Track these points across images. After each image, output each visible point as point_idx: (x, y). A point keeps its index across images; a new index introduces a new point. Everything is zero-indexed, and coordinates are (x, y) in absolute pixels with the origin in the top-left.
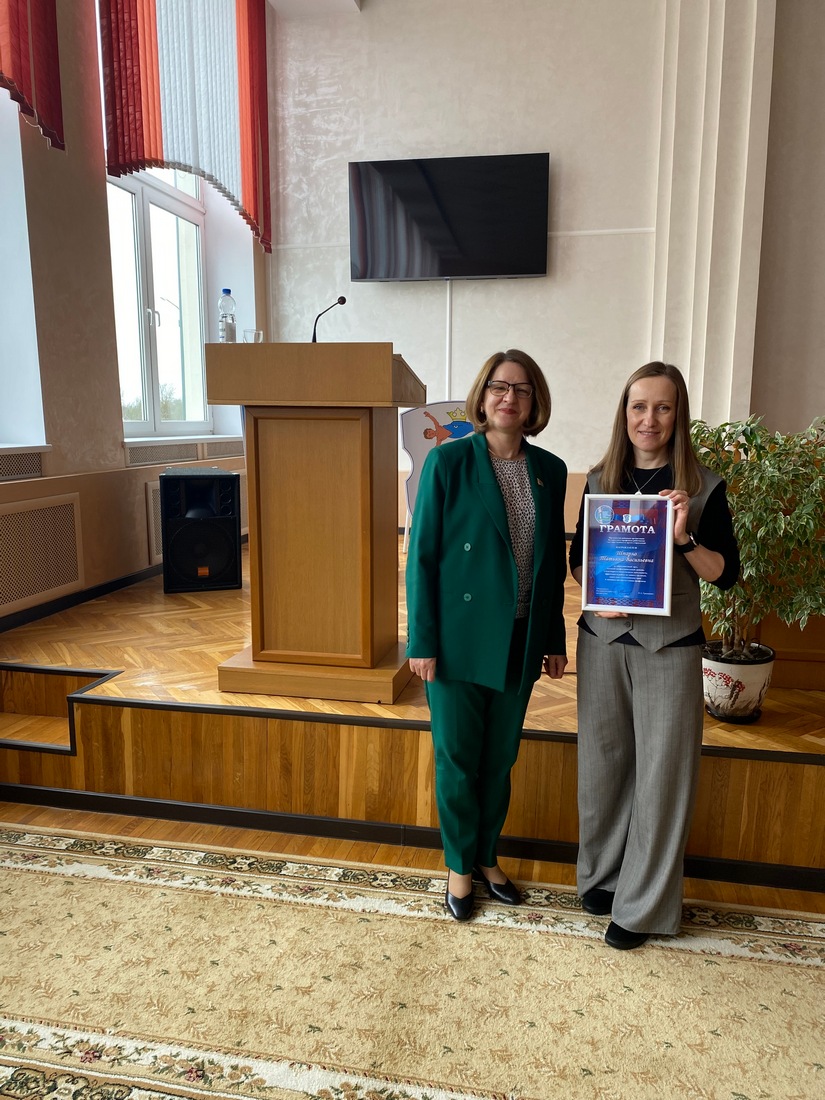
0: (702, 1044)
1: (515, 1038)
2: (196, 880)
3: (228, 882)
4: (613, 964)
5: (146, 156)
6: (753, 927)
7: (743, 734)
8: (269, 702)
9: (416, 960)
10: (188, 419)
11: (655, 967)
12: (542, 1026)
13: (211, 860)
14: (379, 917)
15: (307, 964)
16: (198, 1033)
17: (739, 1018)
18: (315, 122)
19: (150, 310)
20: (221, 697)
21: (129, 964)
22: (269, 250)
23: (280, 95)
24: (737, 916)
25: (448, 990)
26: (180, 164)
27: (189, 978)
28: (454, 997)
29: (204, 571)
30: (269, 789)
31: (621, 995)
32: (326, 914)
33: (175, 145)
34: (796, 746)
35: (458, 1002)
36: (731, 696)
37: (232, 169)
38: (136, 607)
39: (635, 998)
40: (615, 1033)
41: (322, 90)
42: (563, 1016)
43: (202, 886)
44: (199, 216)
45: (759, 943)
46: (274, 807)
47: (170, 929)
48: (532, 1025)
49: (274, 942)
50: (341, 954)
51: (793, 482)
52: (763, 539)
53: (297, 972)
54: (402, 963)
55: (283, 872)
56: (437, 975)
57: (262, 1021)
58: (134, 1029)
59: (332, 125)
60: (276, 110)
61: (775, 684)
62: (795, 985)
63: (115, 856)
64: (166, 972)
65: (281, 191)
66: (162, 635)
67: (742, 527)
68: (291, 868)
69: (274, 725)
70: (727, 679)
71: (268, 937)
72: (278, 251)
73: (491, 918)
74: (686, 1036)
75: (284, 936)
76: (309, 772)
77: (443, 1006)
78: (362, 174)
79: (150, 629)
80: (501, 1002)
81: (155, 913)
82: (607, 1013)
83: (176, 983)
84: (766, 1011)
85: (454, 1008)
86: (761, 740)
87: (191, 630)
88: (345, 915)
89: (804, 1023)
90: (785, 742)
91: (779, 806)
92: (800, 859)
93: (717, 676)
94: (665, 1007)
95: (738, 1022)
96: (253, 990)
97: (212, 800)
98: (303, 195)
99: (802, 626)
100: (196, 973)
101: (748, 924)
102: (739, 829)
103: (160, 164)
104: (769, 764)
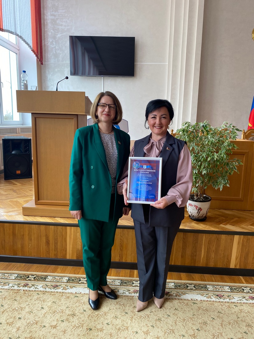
0: (194, 334)
2: (14, 285)
3: (26, 285)
6: (207, 289)
7: (202, 225)
8: (41, 219)
10: (14, 120)
11: (177, 307)
12: (140, 333)
13: (20, 277)
14: (81, 295)
15: (55, 316)
17: (205, 323)
18: (58, 22)
20: (23, 218)
22: (42, 64)
23: (45, 11)
24: (201, 286)
25: (106, 322)
26: (9, 31)
27: (9, 325)
28: (109, 324)
29: (18, 172)
30: (41, 250)
31: (166, 318)
32: (62, 295)
33: (8, 24)
34: (218, 228)
35: (110, 326)
36: (198, 213)
37: (28, 34)
39: (171, 319)
40: (165, 333)
41: (60, 11)
42: (147, 328)
43: (16, 287)
44: (17, 51)
45: (209, 295)
46: (43, 256)
47: (3, 306)
48: (137, 333)
49: (43, 308)
50: (68, 311)
51: (217, 142)
52: (209, 161)
53: (51, 320)
54: (90, 312)
55: (46, 280)
56: (103, 316)
59: (63, 23)
60: (44, 16)
61: (211, 208)
62: (222, 309)
64: (1, 323)
65: (46, 44)
66: (3, 195)
67: (202, 157)
68: (50, 278)
69: (43, 227)
70: (197, 207)
71: (40, 306)
72: (45, 64)
74: (189, 332)
75: (46, 305)
76: (56, 244)
77: (105, 328)
78: (72, 38)
80: (125, 325)
82: (162, 325)
83: (4, 328)
84: (214, 320)
85: (109, 329)
86: (207, 227)
87: (13, 193)
88: (69, 295)
89: (226, 323)
90: (215, 227)
91: (214, 248)
92: (220, 265)
93: (193, 206)
94: (181, 321)
95: (205, 325)
96: (35, 328)
97: (20, 254)
98: (54, 46)
99: (221, 190)
100: (12, 323)
101: (205, 288)
102: (201, 256)
103: (2, 30)
104: (211, 235)
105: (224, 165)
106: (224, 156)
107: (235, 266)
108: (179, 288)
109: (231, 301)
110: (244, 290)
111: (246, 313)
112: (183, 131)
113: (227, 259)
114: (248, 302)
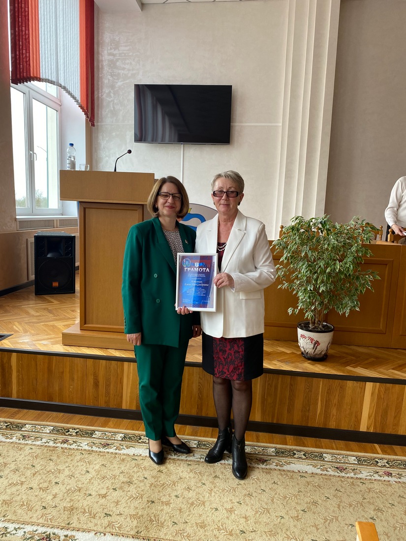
0: (298, 516)
1: (208, 516)
2: (48, 441)
3: (65, 442)
4: (256, 479)
5: (32, 75)
6: (322, 459)
7: (319, 366)
8: (88, 351)
9: (160, 479)
10: (50, 207)
11: (276, 480)
12: (221, 510)
13: (56, 431)
14: (142, 458)
15: (104, 482)
16: (47, 519)
17: (315, 503)
18: (118, 64)
19: (31, 152)
20: (63, 348)
21: (12, 485)
22: (93, 125)
23: (100, 49)
24: (315, 454)
25: (175, 494)
26: (49, 80)
27: (43, 491)
28: (178, 497)
29: (56, 284)
30: (87, 394)
31: (260, 493)
32: (115, 457)
33: (47, 71)
34: (343, 371)
35: (180, 499)
36: (314, 348)
37: (75, 83)
38: (20, 302)
39: (266, 495)
40: (257, 512)
41: (122, 48)
42: (232, 505)
43: (51, 444)
44: (59, 107)
45: (325, 467)
46: (89, 403)
47: (34, 466)
48: (217, 509)
49: (88, 472)
50: (122, 477)
51: (343, 246)
52: (329, 273)
53: (99, 487)
54: (153, 480)
55: (93, 436)
56: (170, 486)
57: (81, 512)
58: (14, 518)
59: (126, 65)
60: (98, 57)
61: (334, 342)
62: (342, 486)
63: (6, 429)
64: (32, 488)
65: (100, 96)
66: (33, 316)
67: (319, 267)
68: (98, 434)
69: (90, 361)
70: (312, 340)
71: (85, 469)
72: (98, 126)
73: (197, 457)
74: (290, 513)
75: (93, 468)
76: (108, 386)
77: (173, 502)
78: (140, 90)
79: (27, 313)
80: (201, 498)
81: (26, 458)
82: (253, 503)
83: (36, 494)
84: (328, 499)
85: (178, 503)
86: (327, 369)
87: (48, 314)
88: (124, 457)
89: (346, 505)
90: (338, 370)
91: (335, 401)
92: (345, 426)
93: (307, 338)
94: (281, 499)
95: (315, 505)
96: (77, 496)
97: (57, 399)
98: (111, 99)
99: (347, 315)
100: (47, 489)
101: (321, 457)
102: (316, 412)
103: (39, 79)
104: (331, 380)
105: (353, 279)
107: (368, 428)
108: (281, 455)
109: (356, 476)
110: (377, 462)
111: (377, 493)
112: (293, 228)
113: (356, 417)
114: (382, 478)
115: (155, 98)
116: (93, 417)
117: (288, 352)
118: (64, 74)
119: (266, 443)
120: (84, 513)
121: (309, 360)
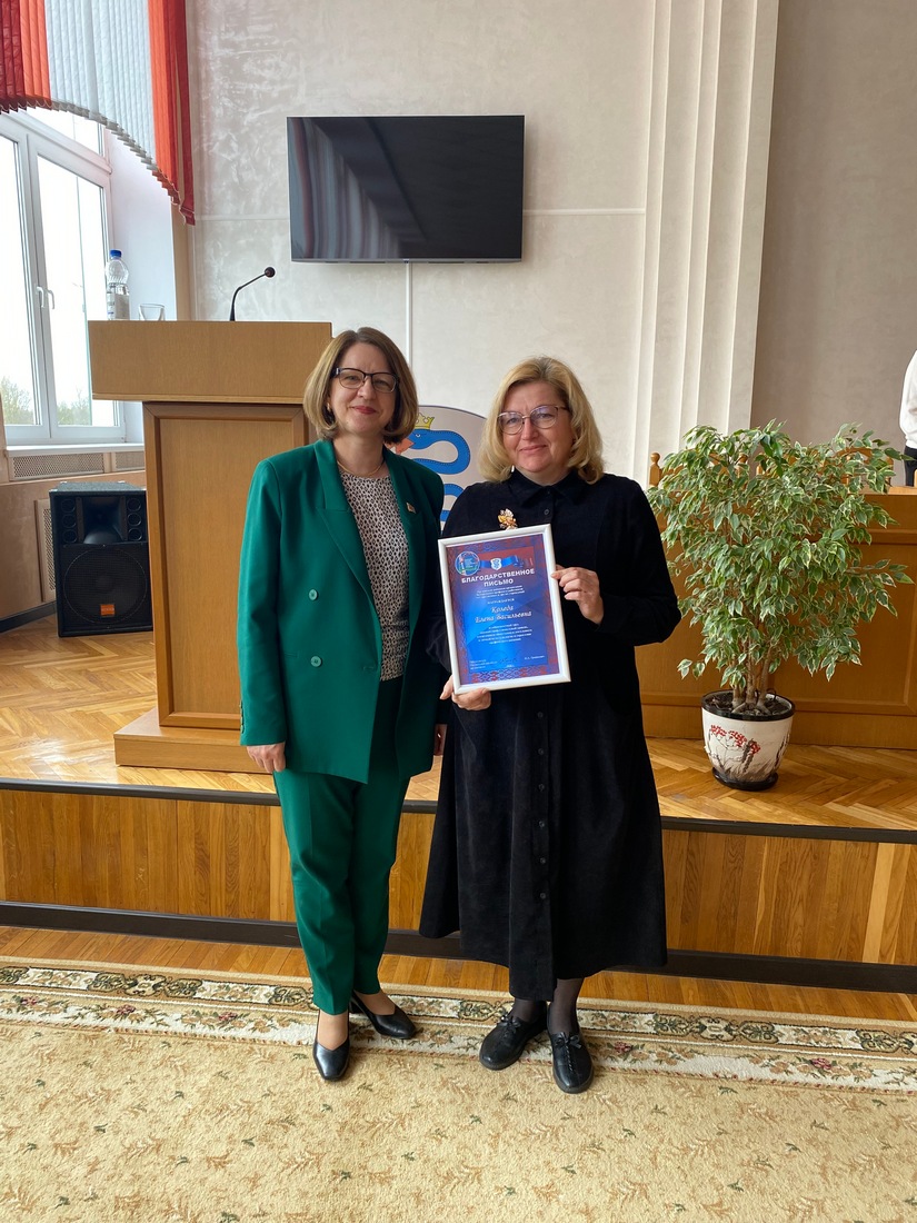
0: (720, 1204)
1: (489, 1212)
2: (83, 1011)
3: (125, 1012)
4: (610, 1099)
5: (28, 92)
6: (773, 1039)
7: (758, 803)
8: (180, 779)
9: (364, 1109)
10: (94, 425)
11: (661, 1101)
12: (524, 1192)
13: (105, 983)
15: (223, 1123)
17: (763, 1164)
18: (246, 67)
19: (40, 289)
20: (119, 773)
22: (191, 221)
23: (201, 32)
24: (754, 1025)
25: (404, 1149)
26: (73, 106)
27: (63, 1153)
28: (412, 1159)
29: (108, 610)
30: (181, 886)
31: (620, 1141)
32: (251, 1051)
33: (67, 82)
34: (819, 817)
35: (418, 1165)
36: (744, 759)
37: (141, 114)
38: (22, 656)
39: (637, 1144)
40: (615, 1195)
41: (253, 28)
42: (551, 1176)
43: (90, 1020)
44: (106, 178)
45: (782, 1060)
46: (188, 910)
47: (43, 1084)
48: (511, 1191)
49: (181, 1095)
50: (269, 1106)
51: (817, 501)
52: (784, 570)
53: (209, 1137)
54: (347, 1114)
55: (197, 995)
56: (392, 1128)
57: (160, 1211)
59: (267, 71)
60: (197, 50)
61: (795, 740)
62: (827, 1114)
64: (34, 1147)
65: (205, 149)
66: (50, 691)
67: (759, 557)
68: (209, 988)
69: (185, 808)
70: (740, 738)
71: (173, 1088)
72: (202, 222)
73: (460, 1044)
74: (701, 1193)
75: (194, 1084)
76: (232, 865)
77: (397, 1173)
78: (312, 136)
79: (35, 683)
80: (472, 1162)
81: (24, 1061)
82: (603, 1168)
83: (46, 1162)
84: (794, 1152)
85: (411, 1175)
86: (780, 812)
87: (88, 685)
88: (275, 1050)
89: (841, 1165)
90: (807, 813)
91: (802, 891)
92: (825, 952)
93: (728, 735)
94: (674, 1155)
95: (762, 1169)
96: (150, 1165)
97: (108, 901)
98: (233, 156)
99: (829, 676)
100: (73, 1146)
101: (768, 1034)
102: (754, 919)
103: (47, 103)
104: (791, 840)
105: (843, 584)
106: (838, 552)
107: (882, 956)
108: (669, 1031)
109: (861, 1083)
110: (911, 1043)
112: (690, 459)
113: (853, 929)
115: (342, 159)
116: (198, 942)
117: (680, 767)
118: (110, 93)
119: (631, 999)
120: (167, 1213)
121: (733, 788)
